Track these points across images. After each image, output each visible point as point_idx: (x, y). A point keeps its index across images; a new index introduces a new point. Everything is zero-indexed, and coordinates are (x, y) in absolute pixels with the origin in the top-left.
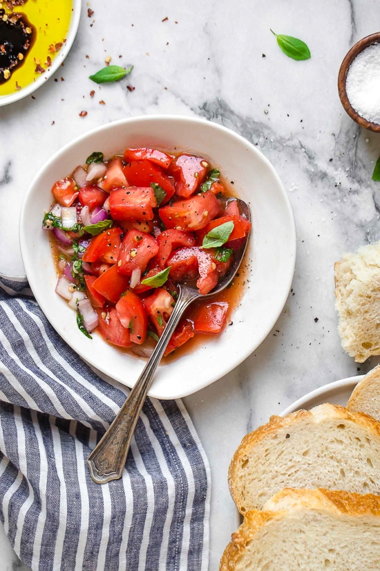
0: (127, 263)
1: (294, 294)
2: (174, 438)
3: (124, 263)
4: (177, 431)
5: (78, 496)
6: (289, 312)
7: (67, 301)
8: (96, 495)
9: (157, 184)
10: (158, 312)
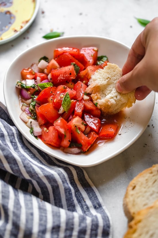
0: (59, 100)
1: (154, 127)
2: (89, 203)
3: (58, 101)
4: (90, 199)
5: (32, 214)
6: (152, 135)
7: (25, 123)
8: (43, 214)
9: (74, 63)
10: (76, 126)
